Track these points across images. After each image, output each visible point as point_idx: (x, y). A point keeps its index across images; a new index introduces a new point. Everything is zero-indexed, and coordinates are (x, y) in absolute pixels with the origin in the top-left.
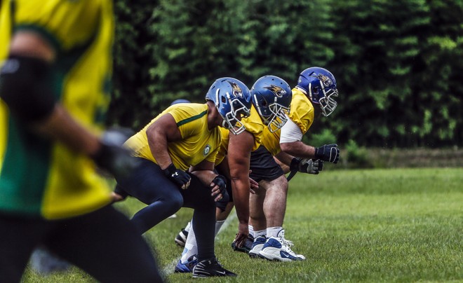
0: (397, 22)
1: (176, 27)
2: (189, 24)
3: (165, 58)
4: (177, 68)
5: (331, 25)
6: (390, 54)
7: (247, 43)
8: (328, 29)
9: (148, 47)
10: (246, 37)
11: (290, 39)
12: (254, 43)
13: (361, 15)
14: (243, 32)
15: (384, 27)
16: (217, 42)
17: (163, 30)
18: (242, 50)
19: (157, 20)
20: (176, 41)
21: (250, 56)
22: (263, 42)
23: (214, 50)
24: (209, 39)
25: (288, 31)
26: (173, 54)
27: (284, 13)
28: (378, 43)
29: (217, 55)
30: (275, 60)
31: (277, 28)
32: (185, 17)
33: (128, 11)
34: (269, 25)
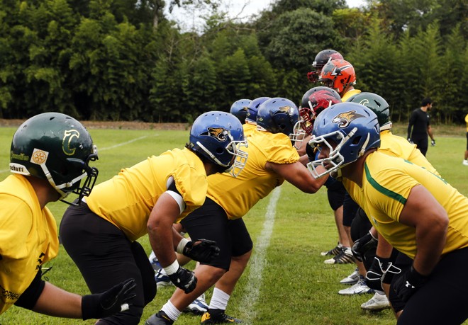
0: (239, 78)
1: (161, 75)
2: (166, 74)
3: (156, 86)
4: (160, 90)
5: (215, 77)
6: (237, 89)
7: (186, 82)
8: (213, 79)
9: (150, 81)
10: (185, 80)
11: (201, 82)
12: (188, 82)
13: (226, 74)
14: (185, 78)
15: (234, 79)
16: (175, 82)
17: (156, 76)
18: (183, 84)
19: (155, 72)
20: (160, 80)
21: (186, 87)
22: (191, 82)
23: (174, 84)
24: (172, 80)
25: (200, 79)
26: (158, 84)
27: (199, 72)
28: (232, 85)
29: (174, 86)
30: (196, 89)
31: (196, 77)
32: (164, 72)
33: (145, 69)
34: (194, 76)
